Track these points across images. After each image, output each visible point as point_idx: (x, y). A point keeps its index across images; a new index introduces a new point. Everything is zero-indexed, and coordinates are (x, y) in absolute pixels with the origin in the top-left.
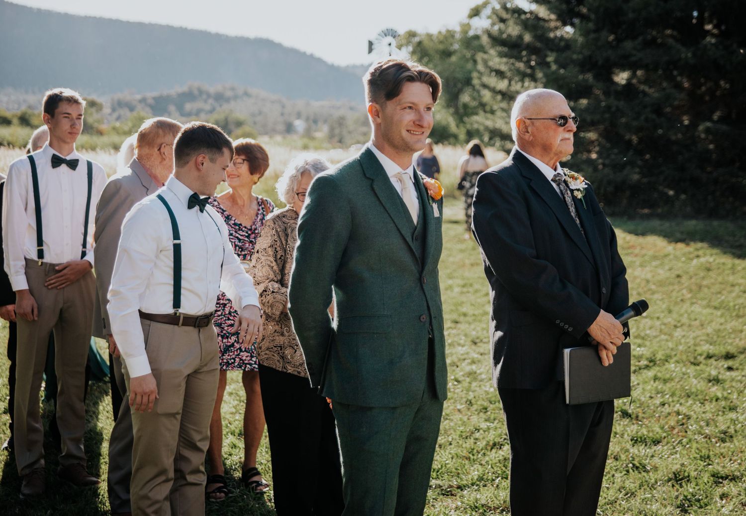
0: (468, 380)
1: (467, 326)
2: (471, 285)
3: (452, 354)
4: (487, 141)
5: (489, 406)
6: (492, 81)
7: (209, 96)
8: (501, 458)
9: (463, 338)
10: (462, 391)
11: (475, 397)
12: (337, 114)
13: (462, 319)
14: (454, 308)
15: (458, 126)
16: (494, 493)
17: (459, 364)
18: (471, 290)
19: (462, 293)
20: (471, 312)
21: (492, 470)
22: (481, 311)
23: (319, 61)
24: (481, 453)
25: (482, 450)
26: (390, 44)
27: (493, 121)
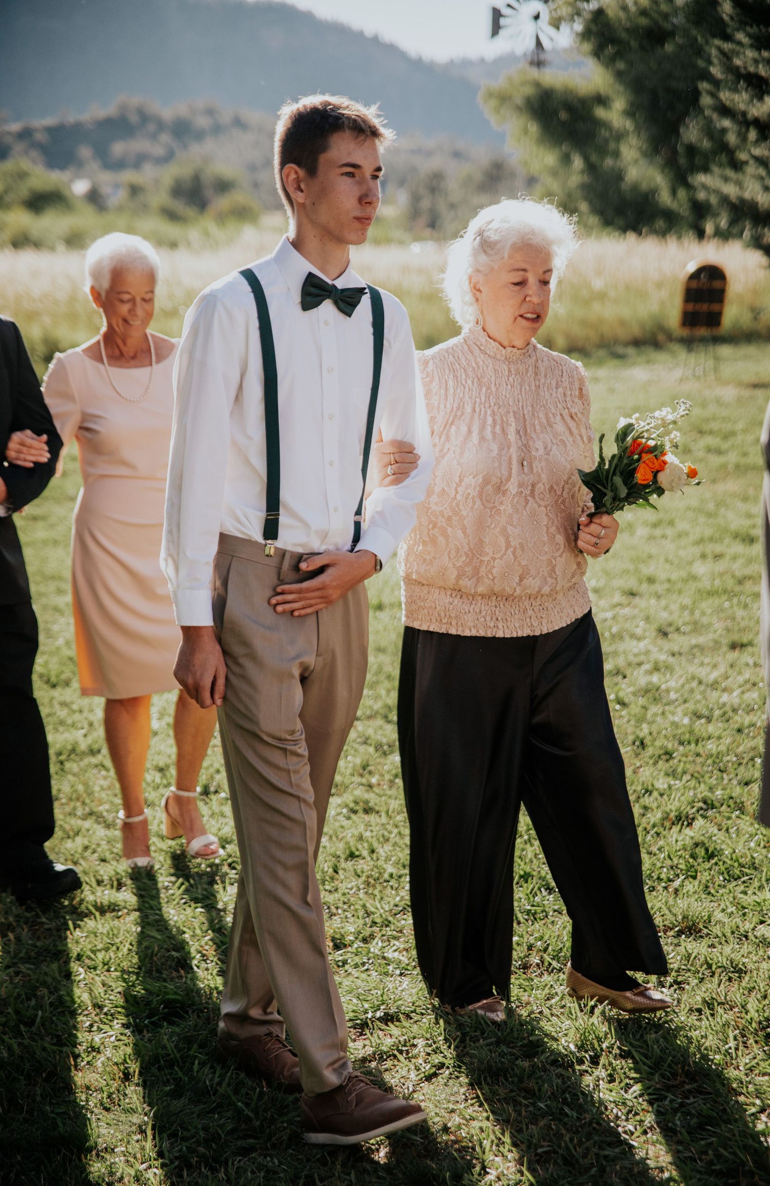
0: (641, 701)
1: (653, 601)
2: (671, 523)
3: (615, 654)
4: (726, 227)
5: (677, 750)
6: (740, 99)
7: (161, 126)
8: (689, 842)
9: (642, 623)
10: (629, 721)
11: (651, 734)
12: (427, 166)
13: (644, 587)
14: (631, 567)
15: (674, 192)
16: (666, 903)
17: (628, 673)
18: (669, 532)
19: (651, 538)
20: (662, 576)
21: (669, 862)
22: (683, 574)
23: (392, 50)
24: (652, 832)
25: (654, 826)
26: (537, 17)
27: (739, 184)
